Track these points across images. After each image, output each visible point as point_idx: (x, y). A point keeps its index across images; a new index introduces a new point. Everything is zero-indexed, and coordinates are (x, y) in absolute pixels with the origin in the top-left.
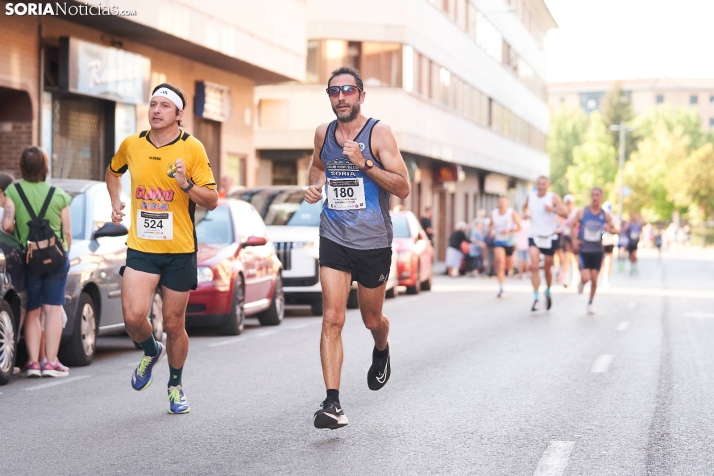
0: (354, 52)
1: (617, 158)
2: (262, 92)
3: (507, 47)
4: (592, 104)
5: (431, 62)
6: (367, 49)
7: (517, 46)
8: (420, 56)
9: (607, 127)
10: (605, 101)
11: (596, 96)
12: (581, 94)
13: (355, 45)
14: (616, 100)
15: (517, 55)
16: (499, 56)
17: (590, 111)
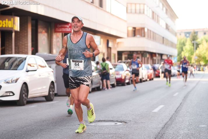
0: (134, 29)
1: (194, 49)
2: (118, 40)
3: (167, 25)
4: (188, 35)
5: (150, 31)
6: (137, 28)
7: (169, 24)
8: (148, 30)
9: (191, 41)
10: (191, 35)
11: (189, 33)
12: (185, 33)
13: (134, 28)
14: (193, 35)
15: (169, 26)
16: (165, 27)
17: (187, 37)
